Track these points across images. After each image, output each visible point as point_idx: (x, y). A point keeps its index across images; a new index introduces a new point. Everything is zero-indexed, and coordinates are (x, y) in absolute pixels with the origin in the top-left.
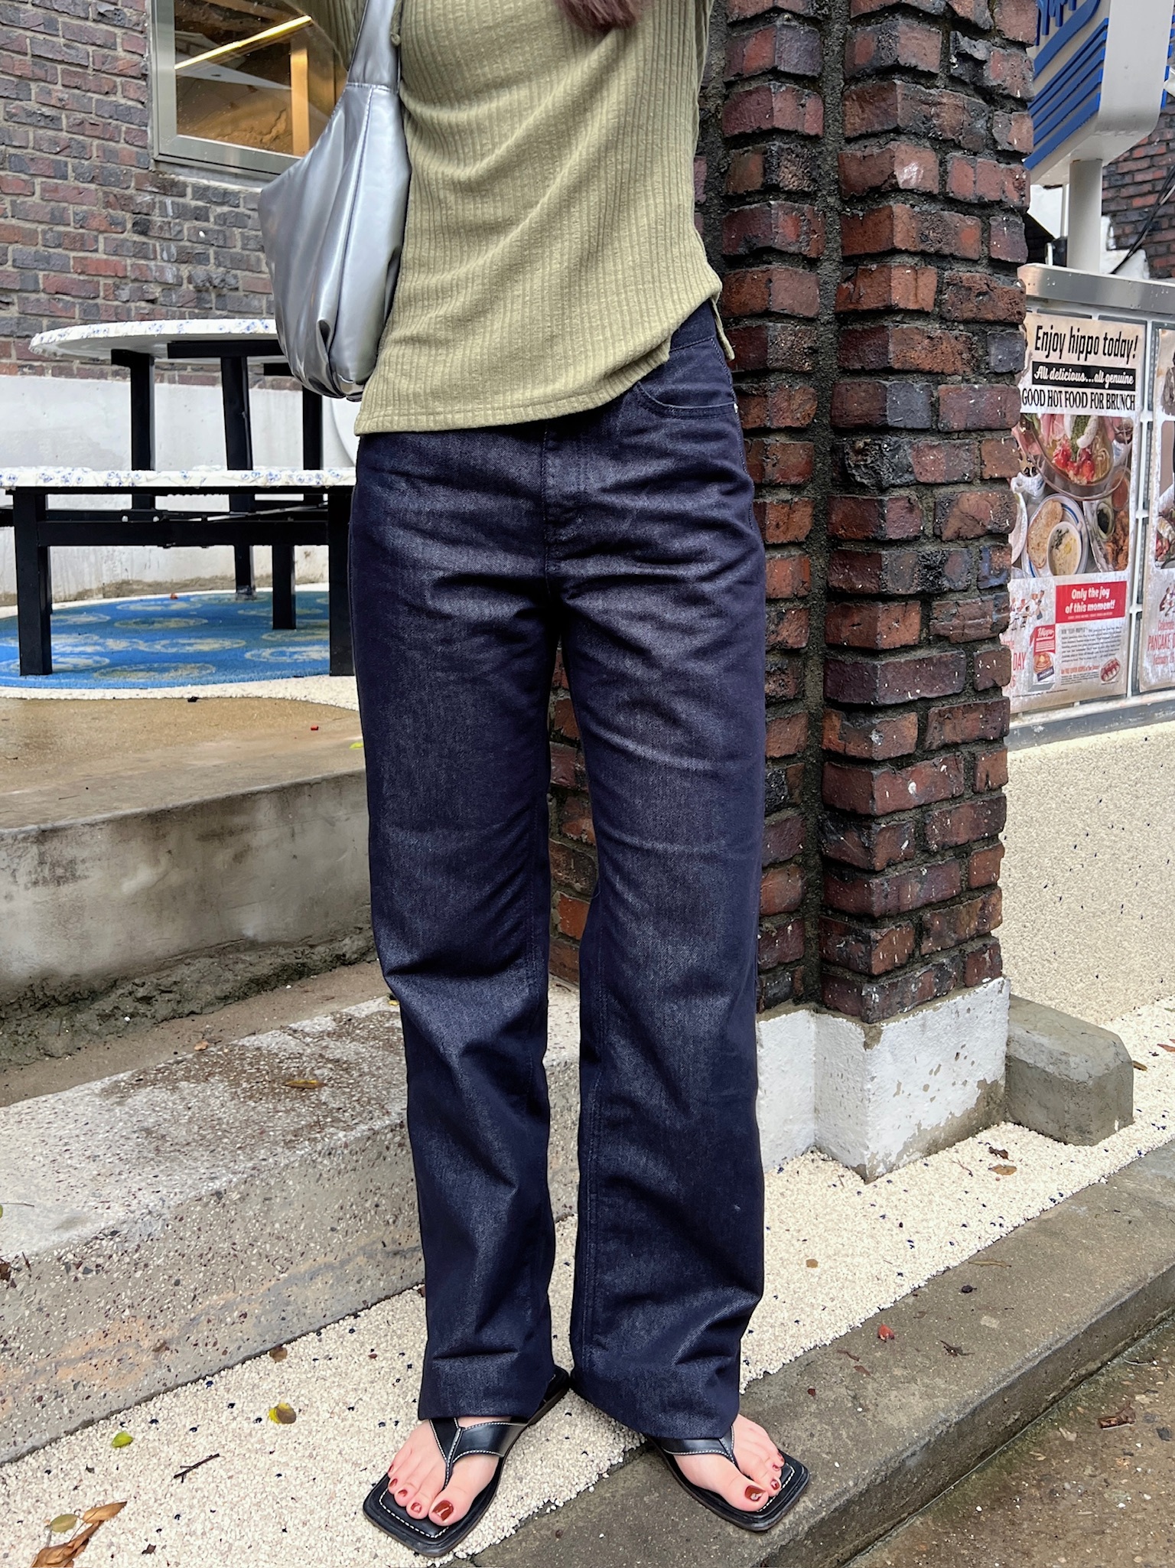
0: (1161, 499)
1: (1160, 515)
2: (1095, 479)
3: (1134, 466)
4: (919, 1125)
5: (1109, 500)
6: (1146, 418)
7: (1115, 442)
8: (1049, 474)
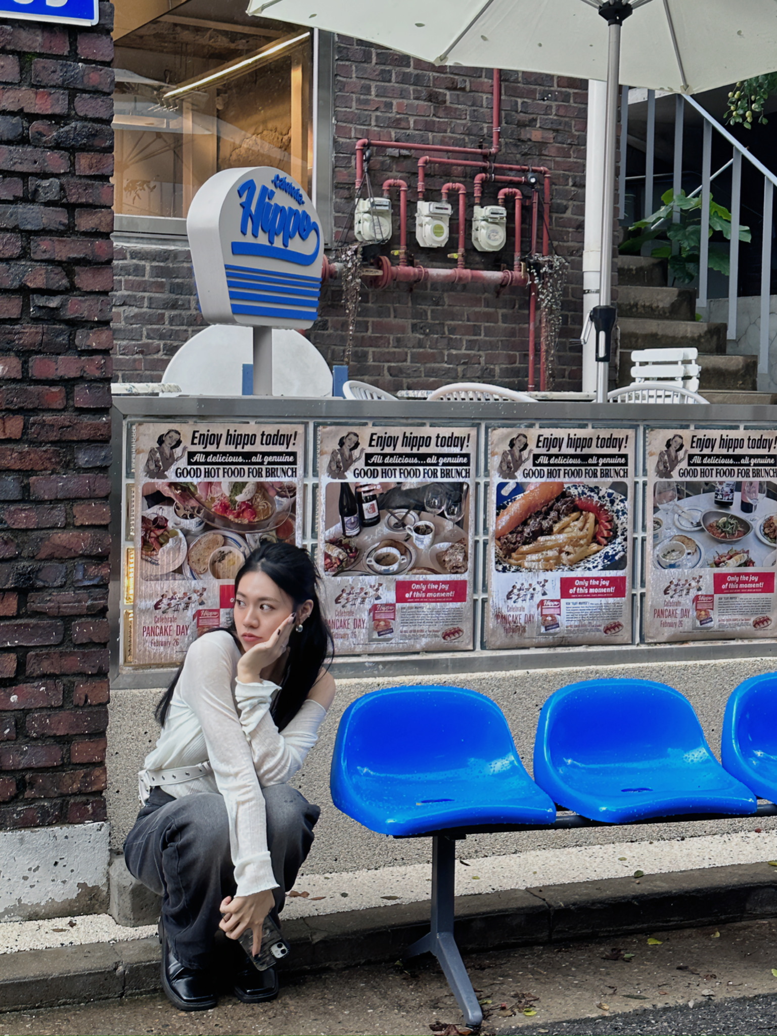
0: (327, 533)
1: (326, 542)
2: (256, 520)
3: (299, 510)
4: (20, 900)
5: (274, 533)
6: (311, 481)
7: (277, 497)
8: (209, 517)
